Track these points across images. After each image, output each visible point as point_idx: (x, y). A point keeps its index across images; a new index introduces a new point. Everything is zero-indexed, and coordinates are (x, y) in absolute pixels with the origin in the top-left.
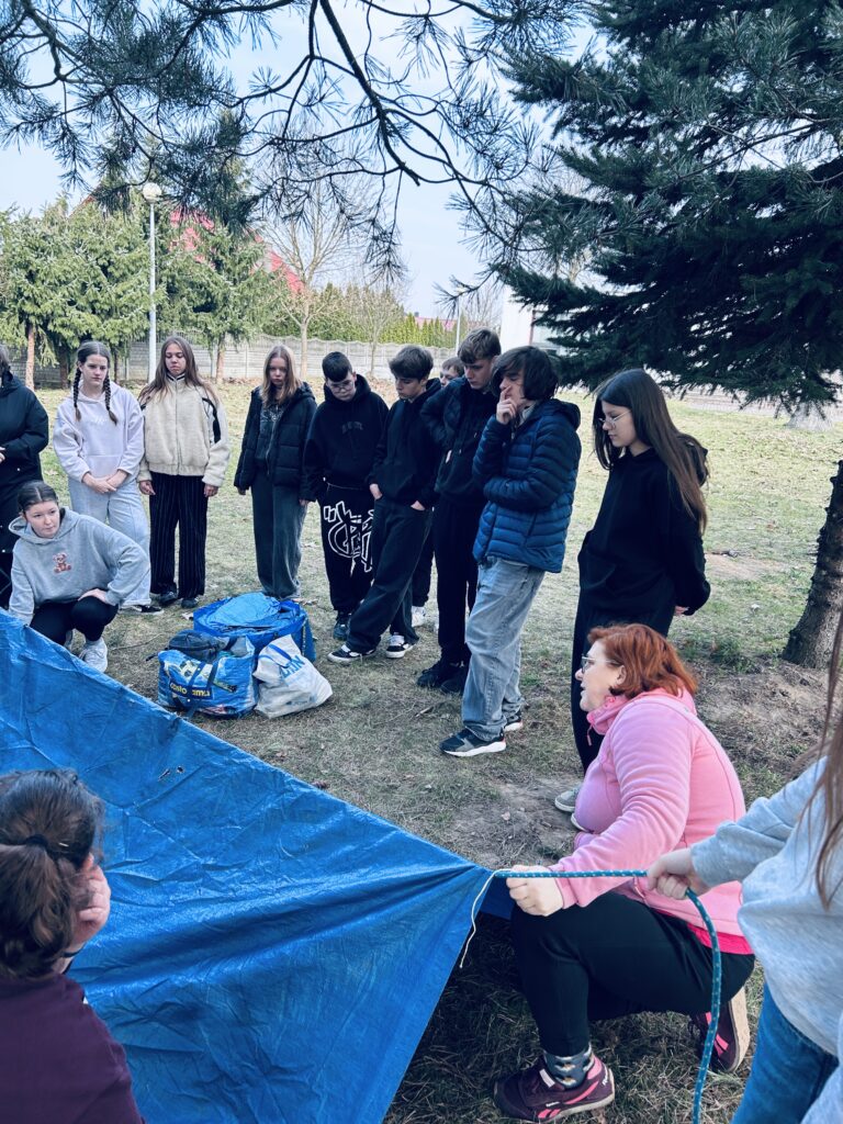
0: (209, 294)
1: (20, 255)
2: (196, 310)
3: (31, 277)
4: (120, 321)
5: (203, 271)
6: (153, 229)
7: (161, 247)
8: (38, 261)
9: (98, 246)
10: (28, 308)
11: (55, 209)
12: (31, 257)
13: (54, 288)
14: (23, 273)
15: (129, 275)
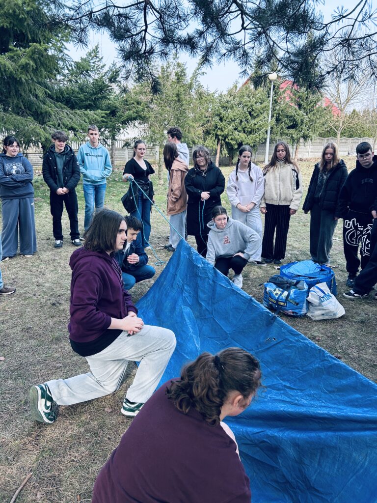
0: (295, 120)
1: (217, 111)
2: (288, 128)
3: (221, 120)
4: (255, 135)
5: (292, 109)
6: (272, 93)
7: (275, 101)
8: (224, 112)
9: (248, 103)
10: (219, 133)
11: (232, 89)
12: (222, 111)
13: (229, 123)
14: (218, 118)
15: (260, 115)
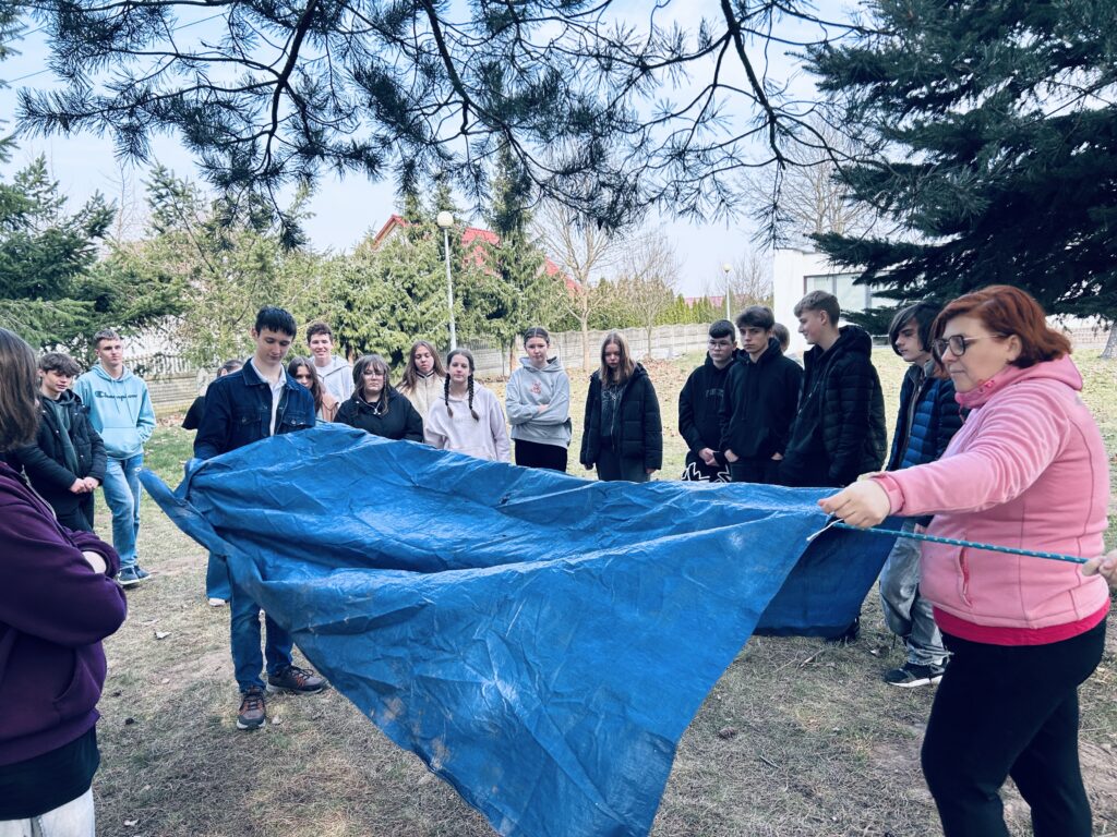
0: (500, 302)
1: (339, 288)
2: (490, 317)
3: (349, 306)
5: (493, 282)
6: (448, 251)
7: (455, 265)
8: (355, 292)
9: (403, 272)
10: (348, 333)
11: (363, 246)
12: (349, 289)
13: (369, 313)
14: (342, 303)
15: (430, 293)
